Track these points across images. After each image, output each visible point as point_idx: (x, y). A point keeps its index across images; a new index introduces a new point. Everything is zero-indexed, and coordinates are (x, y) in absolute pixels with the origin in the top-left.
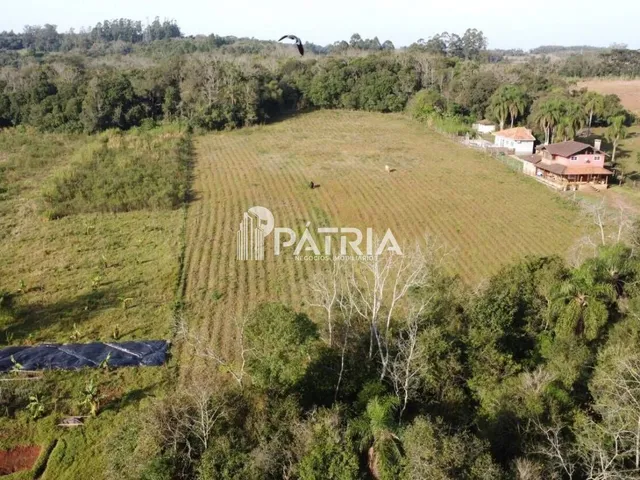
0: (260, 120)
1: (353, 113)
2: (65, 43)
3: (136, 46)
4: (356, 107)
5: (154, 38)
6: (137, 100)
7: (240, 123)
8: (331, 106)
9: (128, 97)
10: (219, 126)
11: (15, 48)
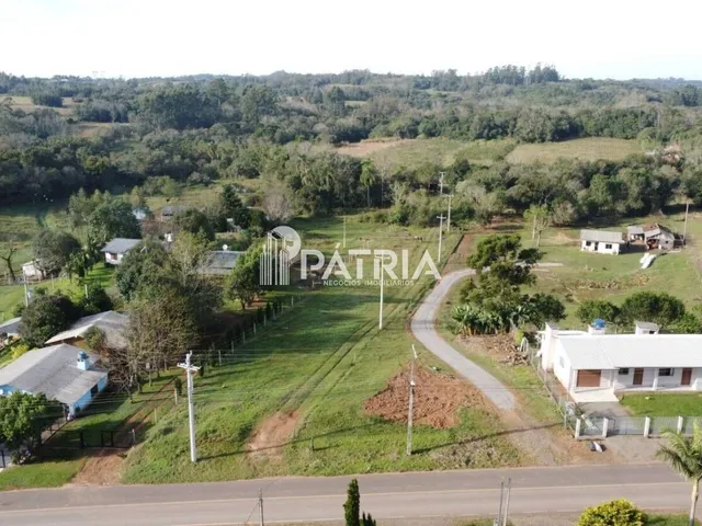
0: (553, 140)
1: (609, 139)
2: (461, 85)
3: (517, 89)
4: (612, 136)
5: (533, 81)
6: (496, 126)
7: (543, 141)
8: (598, 135)
9: (492, 125)
10: (532, 141)
11: (424, 88)
